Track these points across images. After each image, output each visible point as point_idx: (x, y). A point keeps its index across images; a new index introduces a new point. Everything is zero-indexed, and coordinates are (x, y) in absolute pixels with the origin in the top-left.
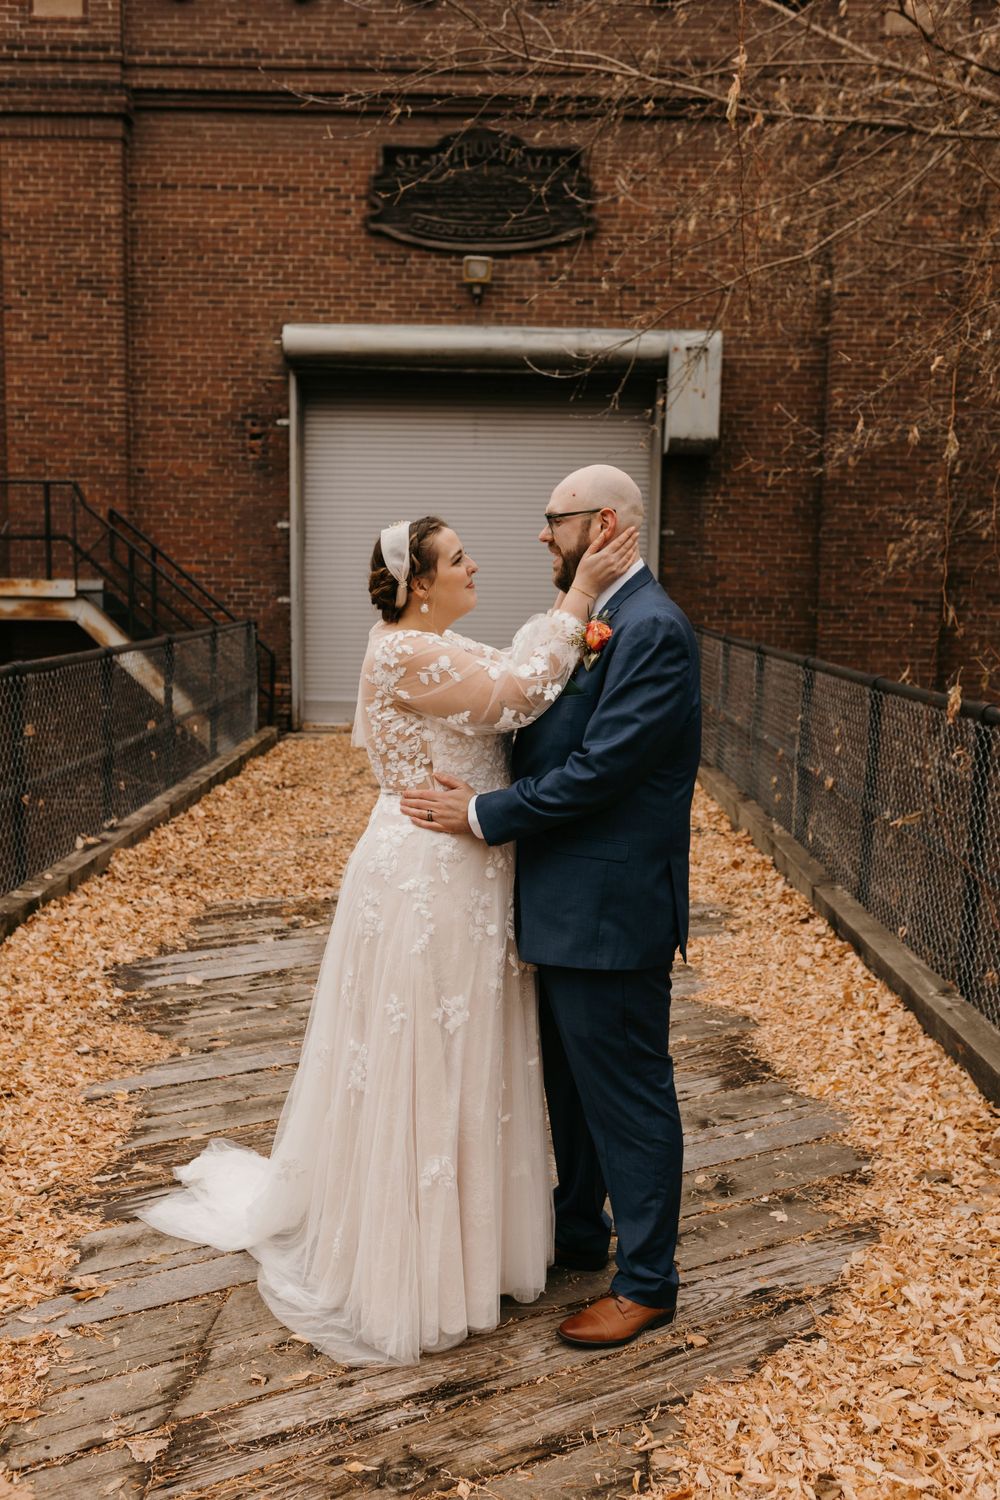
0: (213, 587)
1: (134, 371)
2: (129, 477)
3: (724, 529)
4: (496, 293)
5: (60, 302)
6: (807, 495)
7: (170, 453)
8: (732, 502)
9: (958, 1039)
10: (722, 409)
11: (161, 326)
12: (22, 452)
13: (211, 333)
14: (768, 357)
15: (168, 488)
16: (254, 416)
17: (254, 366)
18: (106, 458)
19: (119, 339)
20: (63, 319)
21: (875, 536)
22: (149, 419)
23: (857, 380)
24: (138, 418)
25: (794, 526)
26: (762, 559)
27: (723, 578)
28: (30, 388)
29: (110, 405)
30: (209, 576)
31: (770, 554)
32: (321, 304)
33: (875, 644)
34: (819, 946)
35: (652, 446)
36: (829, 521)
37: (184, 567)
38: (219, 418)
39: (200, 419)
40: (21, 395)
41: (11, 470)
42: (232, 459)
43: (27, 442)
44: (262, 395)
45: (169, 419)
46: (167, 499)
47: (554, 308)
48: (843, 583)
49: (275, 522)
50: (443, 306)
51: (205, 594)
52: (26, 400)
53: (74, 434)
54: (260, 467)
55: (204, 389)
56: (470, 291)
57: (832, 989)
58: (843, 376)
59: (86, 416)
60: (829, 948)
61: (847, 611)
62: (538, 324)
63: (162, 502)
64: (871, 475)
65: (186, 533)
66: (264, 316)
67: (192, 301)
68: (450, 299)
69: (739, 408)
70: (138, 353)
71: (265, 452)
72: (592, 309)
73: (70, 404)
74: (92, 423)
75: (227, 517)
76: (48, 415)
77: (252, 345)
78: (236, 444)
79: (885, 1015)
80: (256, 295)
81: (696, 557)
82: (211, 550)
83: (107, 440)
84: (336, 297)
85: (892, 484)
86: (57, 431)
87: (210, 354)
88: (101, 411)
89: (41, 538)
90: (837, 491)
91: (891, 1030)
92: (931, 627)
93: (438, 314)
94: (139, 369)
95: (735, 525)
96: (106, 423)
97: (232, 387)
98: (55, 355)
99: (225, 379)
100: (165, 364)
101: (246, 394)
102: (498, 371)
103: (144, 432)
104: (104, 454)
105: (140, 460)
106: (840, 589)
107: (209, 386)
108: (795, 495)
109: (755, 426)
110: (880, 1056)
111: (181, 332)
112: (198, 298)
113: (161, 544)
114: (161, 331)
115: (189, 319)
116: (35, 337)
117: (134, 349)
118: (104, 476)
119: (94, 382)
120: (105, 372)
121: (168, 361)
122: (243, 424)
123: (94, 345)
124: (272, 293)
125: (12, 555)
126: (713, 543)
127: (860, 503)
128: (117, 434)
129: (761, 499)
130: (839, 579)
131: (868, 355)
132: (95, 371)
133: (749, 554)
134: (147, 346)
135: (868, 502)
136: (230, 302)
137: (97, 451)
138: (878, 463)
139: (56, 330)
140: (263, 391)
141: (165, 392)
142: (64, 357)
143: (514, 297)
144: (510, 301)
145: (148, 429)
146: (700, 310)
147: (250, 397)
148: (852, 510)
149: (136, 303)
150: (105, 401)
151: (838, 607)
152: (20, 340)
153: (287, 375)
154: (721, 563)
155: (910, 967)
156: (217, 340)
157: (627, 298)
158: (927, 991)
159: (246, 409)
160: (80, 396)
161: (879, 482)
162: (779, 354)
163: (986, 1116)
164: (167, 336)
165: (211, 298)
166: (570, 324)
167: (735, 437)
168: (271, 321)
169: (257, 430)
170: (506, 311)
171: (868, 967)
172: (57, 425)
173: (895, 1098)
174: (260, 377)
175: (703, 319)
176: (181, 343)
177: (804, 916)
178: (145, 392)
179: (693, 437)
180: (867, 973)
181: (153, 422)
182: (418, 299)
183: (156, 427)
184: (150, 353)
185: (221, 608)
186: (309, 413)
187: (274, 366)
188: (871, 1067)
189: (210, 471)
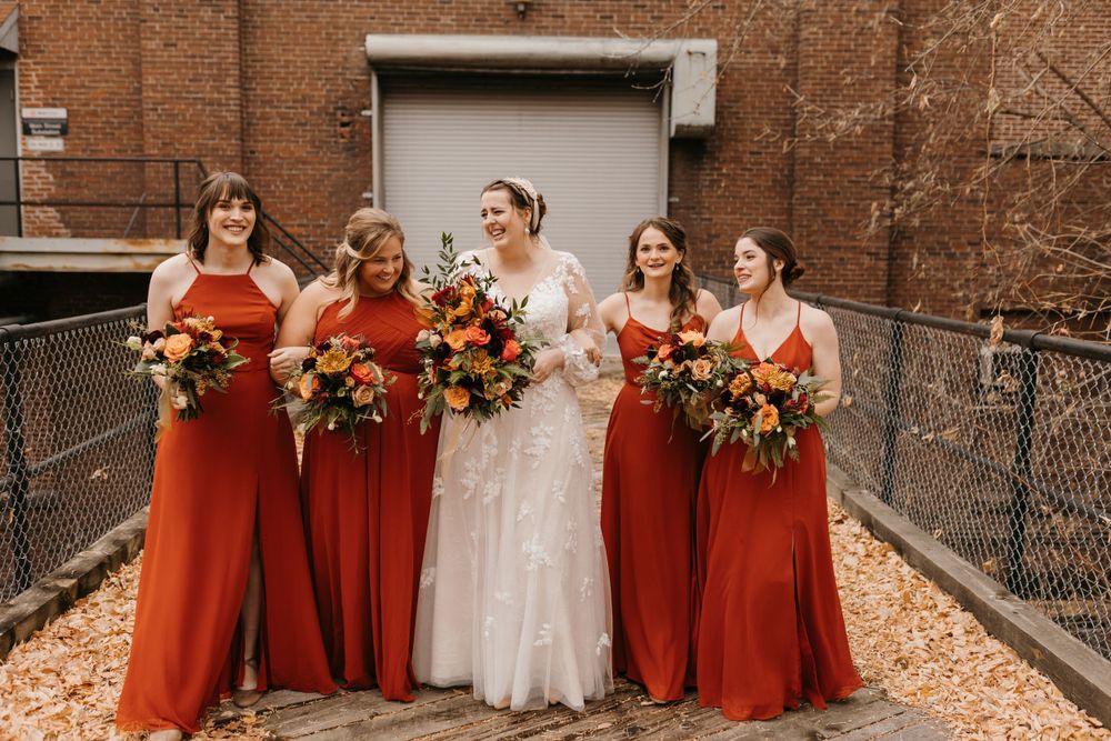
0: (311, 246)
1: (246, 72)
2: (243, 157)
3: (719, 197)
4: (536, 10)
5: (186, 17)
6: (782, 170)
7: (276, 138)
8: (723, 175)
9: (1034, 644)
10: (717, 102)
11: (268, 36)
12: (156, 137)
13: (308, 42)
14: (751, 61)
15: (274, 166)
16: (343, 108)
17: (343, 68)
18: (224, 142)
19: (234, 46)
20: (189, 30)
21: (837, 202)
22: (259, 112)
23: (822, 79)
24: (250, 110)
25: (773, 195)
26: (748, 220)
27: (717, 236)
28: (163, 86)
29: (227, 99)
30: (308, 236)
31: (753, 217)
32: (397, 19)
33: (837, 286)
34: (860, 545)
35: (660, 132)
36: (800, 190)
37: (288, 230)
38: (315, 110)
39: (300, 110)
40: (155, 91)
41: (147, 152)
42: (326, 142)
43: (160, 130)
44: (350, 92)
45: (274, 111)
46: (273, 175)
47: (582, 22)
48: (812, 239)
49: (361, 193)
50: (494, 20)
51: (305, 251)
52: (159, 95)
53: (198, 123)
54: (348, 149)
55: (303, 86)
56: (516, 9)
57: (887, 587)
58: (811, 75)
59: (208, 108)
60: (870, 548)
61: (815, 261)
62: (570, 34)
63: (269, 177)
64: (833, 153)
65: (289, 202)
66: (350, 28)
67: (293, 16)
68: (499, 15)
69: (729, 101)
70: (250, 58)
71: (352, 137)
72: (613, 22)
73: (195, 99)
74: (212, 113)
75: (322, 189)
76: (178, 107)
77: (342, 51)
78: (329, 131)
79: (945, 615)
80: (344, 12)
81: (696, 219)
82: (310, 216)
83: (225, 128)
84: (408, 13)
85: (850, 160)
86: (184, 120)
87: (308, 58)
88: (220, 105)
89: (172, 206)
90: (807, 166)
91: (958, 631)
92: (881, 273)
93: (491, 26)
94: (250, 70)
95: (727, 194)
96: (224, 113)
97: (324, 85)
98: (183, 59)
99: (320, 79)
100: (272, 67)
101: (338, 91)
102: (539, 72)
103: (255, 121)
104: (223, 139)
105: (252, 143)
106: (811, 244)
107: (307, 84)
108: (773, 170)
109: (741, 115)
110: (954, 658)
111: (284, 41)
112: (297, 14)
113: (269, 210)
114: (268, 40)
115: (290, 30)
116: (165, 45)
117: (246, 55)
118: (223, 156)
119: (214, 81)
120: (224, 73)
121: (275, 65)
122: (334, 114)
123: (215, 52)
124: (358, 9)
125: (149, 221)
126: (709, 208)
127: (825, 176)
128: (233, 123)
129: (747, 173)
130: (808, 235)
131: (831, 59)
132: (215, 71)
133: (738, 216)
134: (257, 52)
135: (831, 175)
136: (324, 17)
137: (217, 136)
138: (839, 144)
139: (183, 39)
140: (351, 88)
141: (271, 89)
142: (190, 60)
143: (551, 13)
144: (547, 16)
145: (258, 119)
146: (698, 24)
147: (340, 93)
148: (820, 181)
149: (247, 18)
150: (223, 96)
151: (809, 258)
152: (154, 47)
153: (370, 75)
154: (716, 224)
155: (961, 569)
156: (313, 48)
157: (640, 14)
158: (984, 593)
159: (337, 102)
160: (202, 92)
161: (839, 159)
162: (760, 58)
163: (1086, 728)
164: (273, 44)
165: (309, 13)
166: (595, 35)
167: (725, 124)
168: (357, 33)
169: (346, 119)
170: (544, 24)
171: (913, 566)
172: (184, 115)
173: (984, 704)
174: (348, 77)
175: (700, 30)
176: (284, 50)
177: (839, 517)
178: (255, 89)
179: (695, 123)
180: (913, 572)
181: (262, 113)
182: (474, 14)
183: (264, 117)
184: (259, 58)
185: (317, 262)
186: (386, 106)
187: (359, 68)
188: (951, 670)
189: (307, 152)
